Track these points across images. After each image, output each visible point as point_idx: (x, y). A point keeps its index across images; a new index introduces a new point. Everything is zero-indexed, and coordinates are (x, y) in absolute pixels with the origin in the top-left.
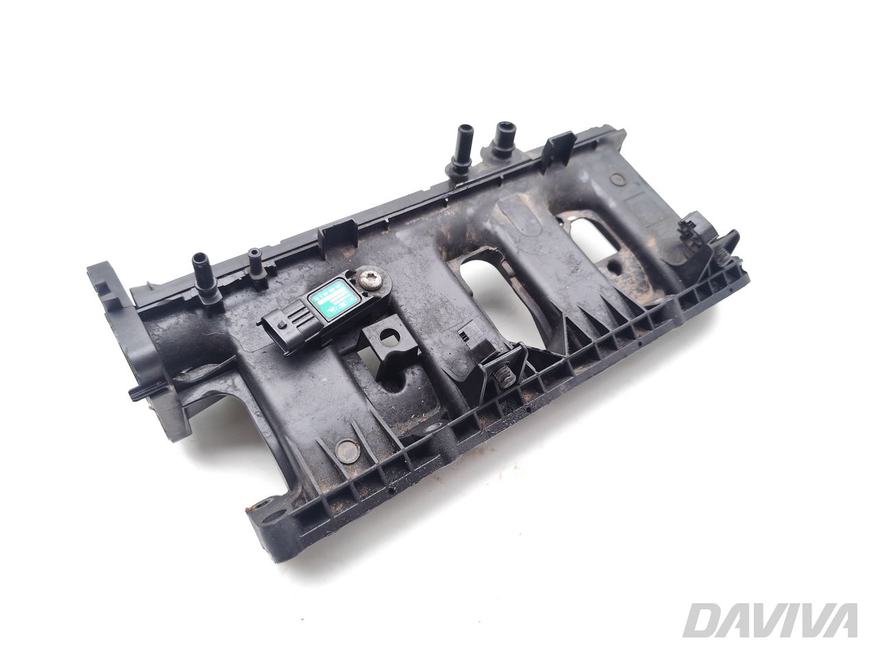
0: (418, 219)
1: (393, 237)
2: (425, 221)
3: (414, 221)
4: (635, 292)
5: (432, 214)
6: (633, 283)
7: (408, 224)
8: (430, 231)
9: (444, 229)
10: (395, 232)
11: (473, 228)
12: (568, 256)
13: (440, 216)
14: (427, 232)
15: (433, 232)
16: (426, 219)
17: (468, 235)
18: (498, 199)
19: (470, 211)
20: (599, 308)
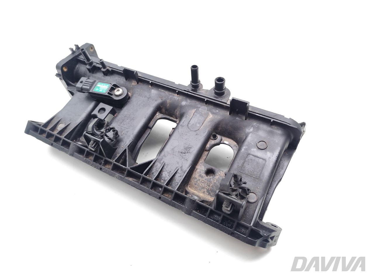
0: (164, 91)
1: (151, 90)
2: (166, 94)
3: (163, 91)
4: (206, 190)
5: (170, 93)
6: (209, 186)
7: (160, 90)
8: (163, 97)
9: (168, 101)
10: (153, 89)
11: (179, 110)
12: (189, 146)
13: (172, 96)
14: (162, 97)
15: (164, 99)
16: (167, 93)
17: (176, 110)
18: (199, 108)
19: (184, 103)
20: (169, 172)
